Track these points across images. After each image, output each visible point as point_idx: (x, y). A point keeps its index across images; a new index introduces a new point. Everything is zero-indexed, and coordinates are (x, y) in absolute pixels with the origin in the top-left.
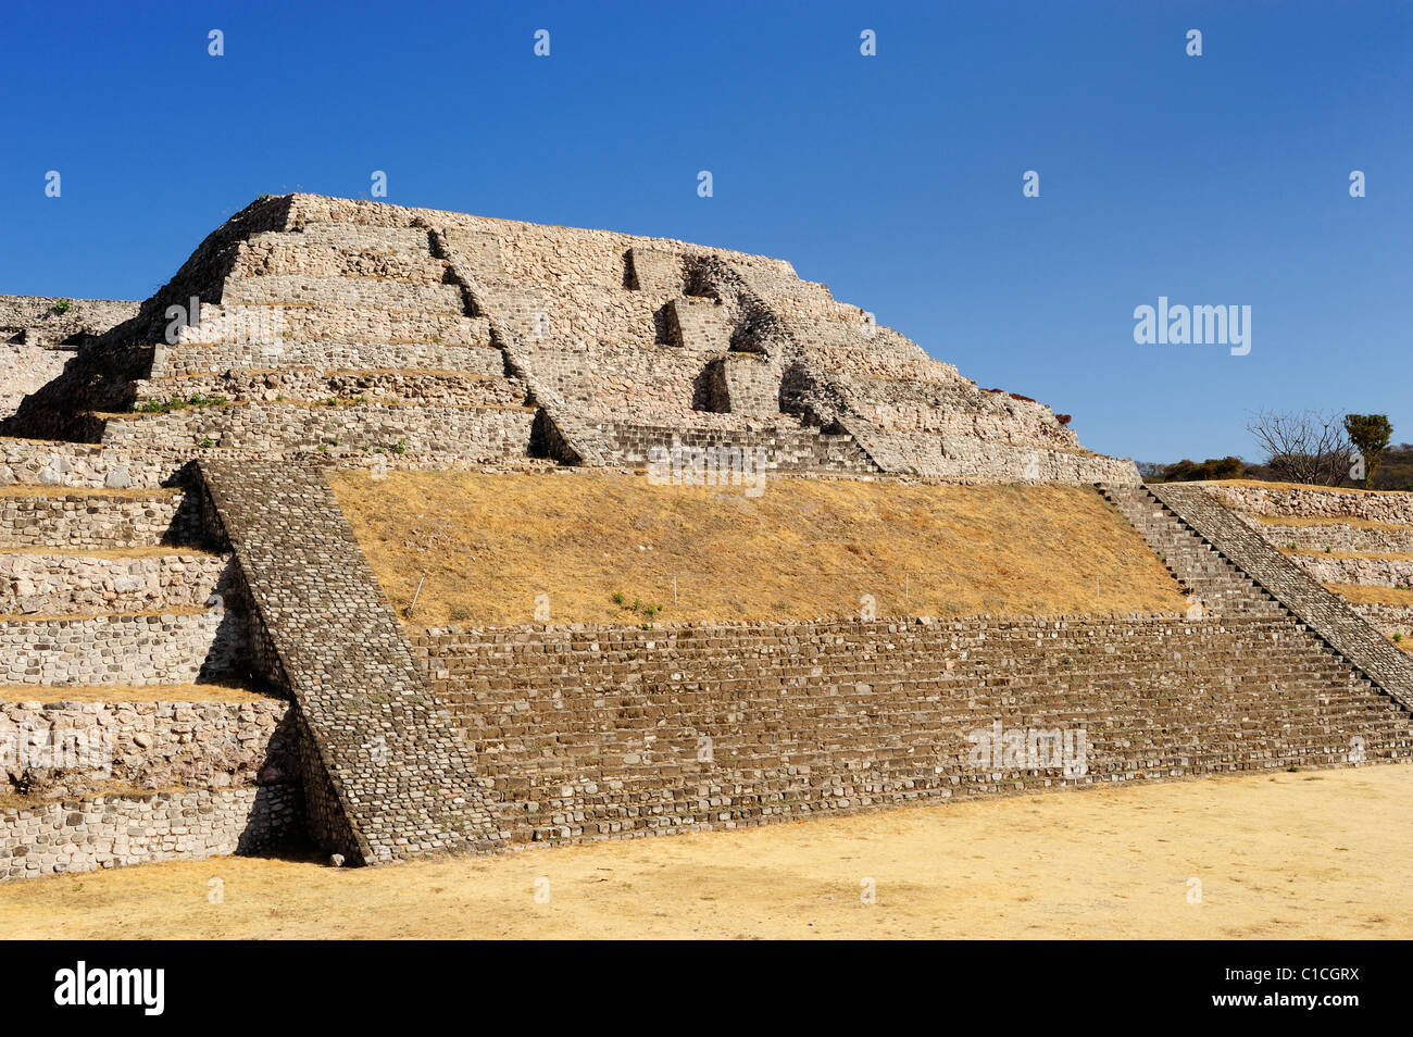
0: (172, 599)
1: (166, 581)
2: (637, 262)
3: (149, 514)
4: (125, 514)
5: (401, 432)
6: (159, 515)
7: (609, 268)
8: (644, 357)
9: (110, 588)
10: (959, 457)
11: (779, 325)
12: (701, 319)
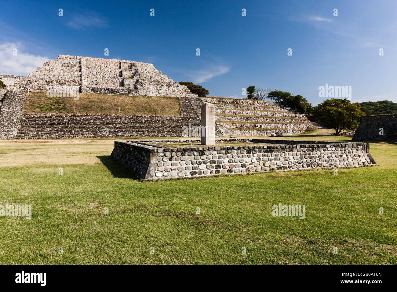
2: (121, 64)
7: (116, 65)
8: (111, 78)
11: (138, 73)
12: (127, 73)
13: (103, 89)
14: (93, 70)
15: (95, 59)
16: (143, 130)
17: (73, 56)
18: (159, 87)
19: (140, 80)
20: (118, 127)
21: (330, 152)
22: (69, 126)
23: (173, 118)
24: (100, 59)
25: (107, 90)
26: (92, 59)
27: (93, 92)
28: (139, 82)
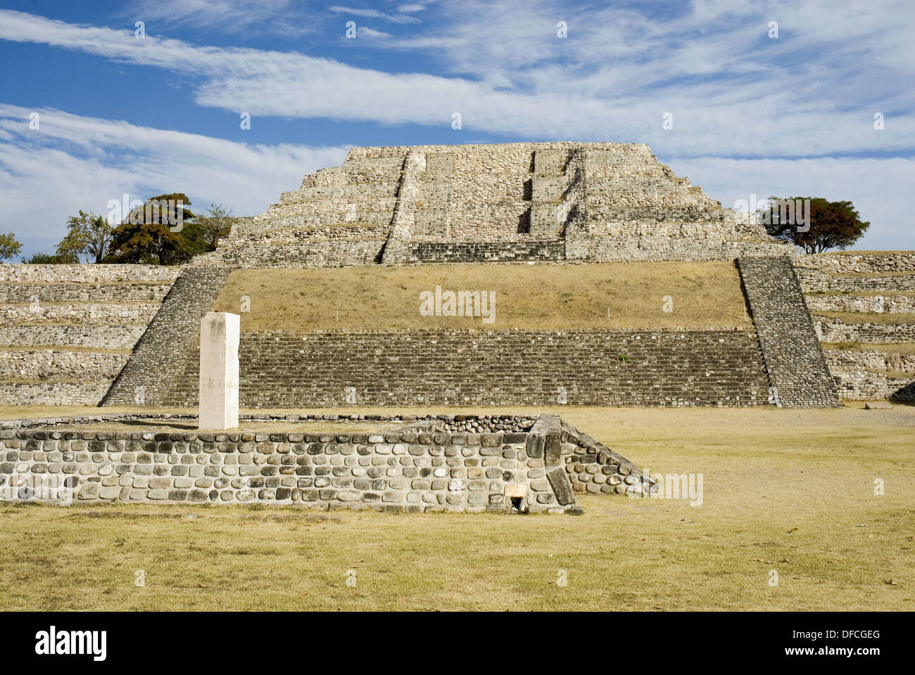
0: (141, 320)
1: (140, 314)
2: (537, 157)
3: (161, 290)
4: (152, 290)
5: (315, 254)
6: (165, 290)
7: (522, 162)
8: (490, 208)
9: (120, 316)
10: (649, 248)
11: (581, 184)
12: (548, 183)
13: (450, 247)
14: (441, 186)
15: (455, 148)
16: (529, 380)
17: (388, 148)
18: (644, 227)
19: (581, 208)
20: (450, 371)
21: (387, 457)
22: (309, 368)
23: (654, 338)
24: (471, 146)
25: (464, 247)
26: (445, 149)
27: (416, 259)
28: (579, 212)
